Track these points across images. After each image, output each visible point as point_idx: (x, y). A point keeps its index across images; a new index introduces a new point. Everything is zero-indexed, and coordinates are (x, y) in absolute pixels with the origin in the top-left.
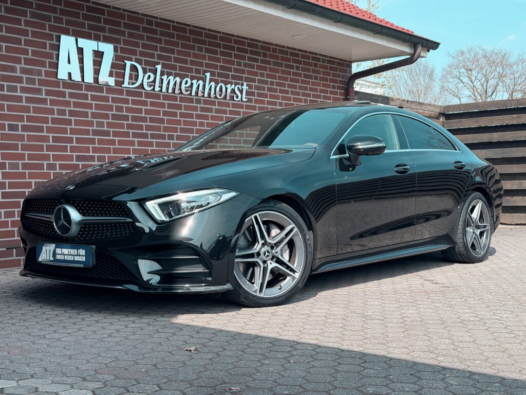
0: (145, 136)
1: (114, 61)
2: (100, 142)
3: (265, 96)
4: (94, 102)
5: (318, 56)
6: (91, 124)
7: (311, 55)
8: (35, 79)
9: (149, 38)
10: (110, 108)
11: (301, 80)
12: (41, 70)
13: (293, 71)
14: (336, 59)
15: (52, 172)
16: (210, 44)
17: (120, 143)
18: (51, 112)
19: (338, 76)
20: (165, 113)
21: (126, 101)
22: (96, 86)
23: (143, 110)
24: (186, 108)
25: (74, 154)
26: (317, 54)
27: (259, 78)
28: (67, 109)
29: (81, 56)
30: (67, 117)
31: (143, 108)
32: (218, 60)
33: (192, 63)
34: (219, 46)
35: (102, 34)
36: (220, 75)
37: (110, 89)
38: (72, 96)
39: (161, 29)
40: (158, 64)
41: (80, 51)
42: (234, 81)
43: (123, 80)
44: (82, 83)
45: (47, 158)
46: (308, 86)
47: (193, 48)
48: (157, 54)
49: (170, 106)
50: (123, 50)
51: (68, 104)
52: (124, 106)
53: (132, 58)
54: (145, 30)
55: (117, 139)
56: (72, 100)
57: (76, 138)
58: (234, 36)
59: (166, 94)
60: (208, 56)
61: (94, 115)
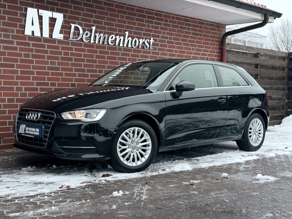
0: (83, 70)
1: (64, 24)
2: (53, 74)
3: (166, 46)
4: (49, 50)
5: (203, 22)
6: (47, 63)
7: (198, 21)
8: (10, 35)
9: (87, 10)
10: (60, 53)
11: (191, 36)
12: (14, 29)
13: (185, 30)
14: (215, 23)
15: (19, 92)
16: (129, 13)
17: (66, 75)
18: (20, 55)
19: (216, 34)
20: (97, 57)
21: (71, 49)
22: (51, 40)
23: (83, 54)
24: (111, 53)
25: (35, 82)
26: (202, 20)
27: (162, 35)
28: (31, 53)
29: (41, 21)
30: (31, 59)
31: (83, 53)
32: (135, 24)
33: (116, 26)
34: (135, 15)
35: (55, 7)
36: (135, 33)
37: (60, 41)
38: (34, 45)
39: (96, 4)
40: (93, 26)
41: (40, 18)
42: (144, 37)
43: (69, 36)
44: (42, 38)
45: (16, 84)
46: (195, 40)
47: (118, 16)
48: (93, 20)
49: (101, 52)
50: (70, 17)
51: (31, 50)
52: (70, 52)
53: (76, 22)
54: (85, 5)
55: (64, 72)
56: (34, 48)
57: (36, 71)
58: (146, 9)
59: (98, 44)
60: (128, 21)
61: (49, 58)
